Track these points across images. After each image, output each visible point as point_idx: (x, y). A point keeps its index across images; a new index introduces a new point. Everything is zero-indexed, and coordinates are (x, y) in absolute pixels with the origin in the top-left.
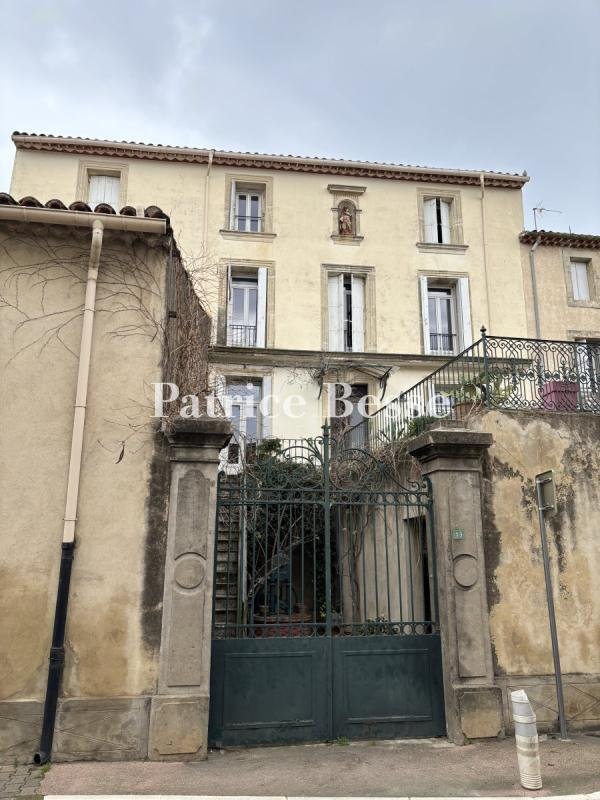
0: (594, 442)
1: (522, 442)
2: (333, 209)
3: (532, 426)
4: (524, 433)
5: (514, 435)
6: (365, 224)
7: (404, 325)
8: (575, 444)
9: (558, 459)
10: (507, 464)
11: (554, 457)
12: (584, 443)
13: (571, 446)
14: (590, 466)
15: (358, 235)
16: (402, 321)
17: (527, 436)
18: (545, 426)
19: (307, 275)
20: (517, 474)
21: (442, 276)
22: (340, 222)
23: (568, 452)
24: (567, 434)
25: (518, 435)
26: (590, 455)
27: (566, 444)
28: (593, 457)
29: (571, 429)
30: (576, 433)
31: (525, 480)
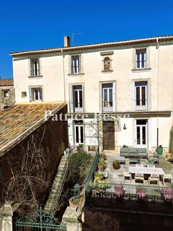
0: (116, 219)
1: (93, 218)
2: (102, 61)
3: (95, 214)
4: (93, 215)
5: (90, 216)
6: (113, 65)
7: (126, 100)
8: (109, 220)
9: (103, 224)
10: (87, 224)
11: (102, 223)
12: (112, 219)
13: (108, 220)
14: (113, 226)
15: (111, 69)
16: (126, 99)
17: (94, 216)
18: (100, 214)
19: (94, 86)
20: (90, 227)
21: (141, 80)
22: (105, 66)
23: (107, 222)
24: (107, 216)
25: (91, 216)
26: (114, 223)
27: (106, 219)
28: (115, 224)
29: (108, 215)
30: (110, 216)
31: (93, 229)
